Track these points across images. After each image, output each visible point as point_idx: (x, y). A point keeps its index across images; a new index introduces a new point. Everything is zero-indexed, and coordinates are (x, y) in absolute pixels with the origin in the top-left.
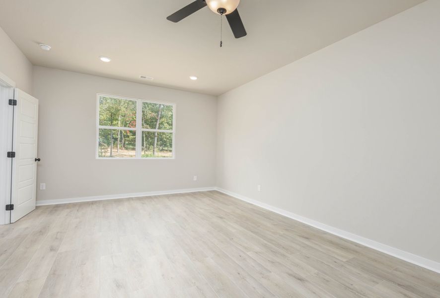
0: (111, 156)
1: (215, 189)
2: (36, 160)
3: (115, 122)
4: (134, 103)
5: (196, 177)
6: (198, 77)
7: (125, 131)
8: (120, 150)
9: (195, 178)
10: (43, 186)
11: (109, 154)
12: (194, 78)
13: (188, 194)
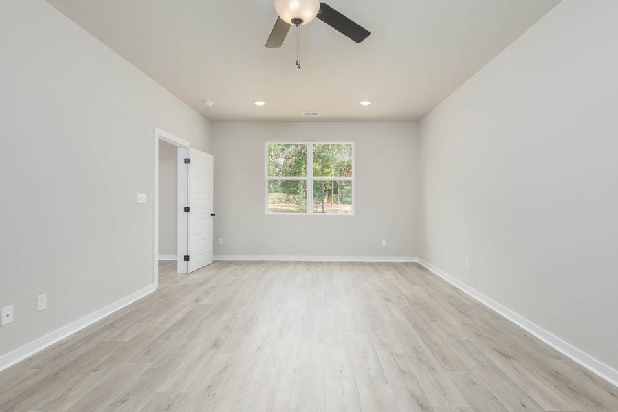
0: (323, 212)
1: (416, 260)
2: (212, 215)
3: (326, 170)
4: (304, 147)
5: (385, 240)
6: (371, 102)
7: (341, 181)
8: (335, 205)
9: (384, 243)
10: (221, 241)
11: (320, 209)
12: (365, 103)
13: (371, 264)
